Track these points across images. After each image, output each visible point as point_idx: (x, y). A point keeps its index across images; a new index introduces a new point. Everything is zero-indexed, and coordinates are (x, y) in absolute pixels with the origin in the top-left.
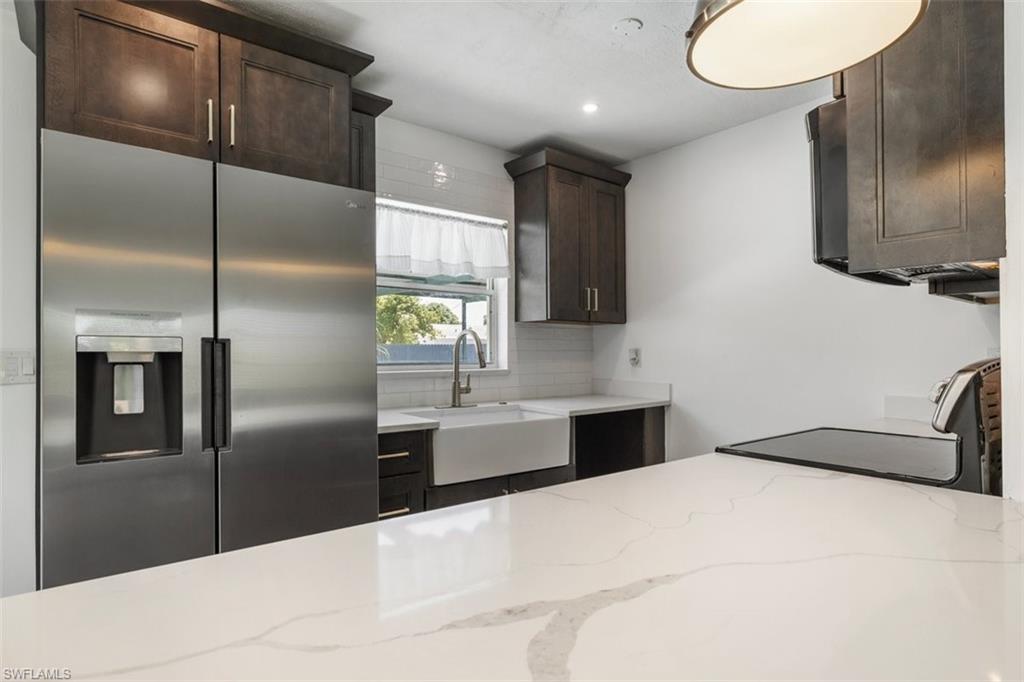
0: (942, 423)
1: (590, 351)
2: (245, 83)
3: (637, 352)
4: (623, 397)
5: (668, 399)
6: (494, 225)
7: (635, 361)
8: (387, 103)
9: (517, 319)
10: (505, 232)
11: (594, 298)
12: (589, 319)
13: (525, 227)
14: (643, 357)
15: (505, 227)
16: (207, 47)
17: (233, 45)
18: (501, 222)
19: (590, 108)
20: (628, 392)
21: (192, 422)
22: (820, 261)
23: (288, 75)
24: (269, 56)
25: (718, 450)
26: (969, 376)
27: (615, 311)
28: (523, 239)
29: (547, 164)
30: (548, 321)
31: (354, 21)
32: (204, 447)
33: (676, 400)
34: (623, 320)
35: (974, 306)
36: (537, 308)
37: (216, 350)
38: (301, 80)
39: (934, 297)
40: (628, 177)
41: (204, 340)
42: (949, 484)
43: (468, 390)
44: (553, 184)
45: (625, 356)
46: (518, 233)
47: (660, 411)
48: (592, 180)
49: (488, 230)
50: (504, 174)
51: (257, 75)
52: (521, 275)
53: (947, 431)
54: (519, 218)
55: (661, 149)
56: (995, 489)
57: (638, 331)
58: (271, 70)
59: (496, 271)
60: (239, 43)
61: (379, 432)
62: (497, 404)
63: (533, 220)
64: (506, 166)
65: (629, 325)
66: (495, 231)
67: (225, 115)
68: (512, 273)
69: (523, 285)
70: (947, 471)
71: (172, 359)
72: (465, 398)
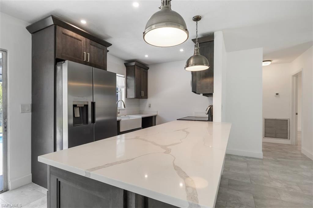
0: (207, 113)
1: (139, 105)
2: (90, 49)
3: (150, 105)
4: (147, 114)
5: (156, 114)
6: (122, 77)
7: (150, 106)
9: (126, 97)
10: (124, 78)
11: (142, 93)
12: (142, 98)
13: (128, 77)
14: (151, 106)
15: (124, 77)
16: (84, 41)
17: (88, 40)
18: (123, 76)
19: (146, 56)
20: (149, 113)
21: (90, 119)
22: (193, 91)
23: (97, 47)
24: (94, 43)
25: (177, 120)
26: (210, 107)
27: (146, 97)
28: (128, 80)
29: (135, 65)
30: (135, 98)
32: (92, 123)
35: (207, 97)
36: (132, 94)
37: (93, 104)
38: (99, 48)
39: (203, 96)
40: (148, 68)
41: (91, 102)
42: (208, 121)
43: (119, 113)
44: (136, 69)
45: (147, 105)
46: (127, 79)
47: (155, 116)
48: (142, 68)
49: (121, 78)
51: (92, 47)
52: (127, 88)
53: (207, 114)
54: (127, 75)
55: (156, 64)
56: (212, 121)
57: (151, 100)
58: (94, 46)
59: (122, 87)
60: (89, 40)
61: (117, 120)
62: (124, 116)
63: (131, 76)
64: (124, 64)
65: (148, 99)
66: (122, 78)
67: (87, 55)
68: (125, 87)
69: (128, 90)
70: (207, 119)
71: (86, 106)
72: (119, 115)
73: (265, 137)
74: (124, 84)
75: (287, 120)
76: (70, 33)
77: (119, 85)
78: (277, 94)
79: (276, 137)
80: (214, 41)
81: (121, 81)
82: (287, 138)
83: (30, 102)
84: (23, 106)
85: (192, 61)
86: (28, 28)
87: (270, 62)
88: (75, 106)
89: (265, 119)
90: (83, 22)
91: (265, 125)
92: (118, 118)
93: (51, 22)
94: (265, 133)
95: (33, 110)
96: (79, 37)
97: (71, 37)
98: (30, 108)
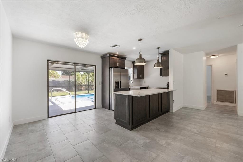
0: (167, 86)
1: (140, 82)
2: (119, 61)
3: (145, 81)
4: (144, 86)
6: (131, 69)
7: (145, 82)
8: (126, 58)
9: (133, 78)
11: (141, 76)
12: (140, 78)
13: (134, 69)
14: (146, 82)
17: (119, 58)
21: (120, 88)
22: (161, 76)
24: (121, 59)
26: (168, 83)
27: (143, 77)
28: (134, 70)
30: (137, 79)
31: (125, 54)
33: (149, 86)
34: (144, 78)
36: (136, 77)
37: (121, 81)
46: (133, 69)
50: (132, 63)
51: (120, 60)
54: (133, 68)
57: (145, 79)
59: (132, 73)
65: (144, 79)
67: (118, 64)
68: (133, 74)
69: (134, 75)
70: (167, 88)
71: (119, 82)
72: (130, 86)
73: (218, 101)
74: (132, 72)
75: (234, 91)
76: (113, 58)
77: (130, 73)
78: (226, 75)
79: (226, 101)
80: (169, 54)
81: (131, 71)
82: (234, 103)
83: (101, 81)
84: (100, 82)
85: (156, 65)
86: (101, 57)
87: (217, 56)
88: (115, 82)
89: (218, 90)
90: (117, 53)
91: (218, 94)
92: (129, 87)
93: (108, 55)
94: (218, 99)
95: (102, 84)
96: (116, 58)
97: (114, 59)
98: (101, 83)
